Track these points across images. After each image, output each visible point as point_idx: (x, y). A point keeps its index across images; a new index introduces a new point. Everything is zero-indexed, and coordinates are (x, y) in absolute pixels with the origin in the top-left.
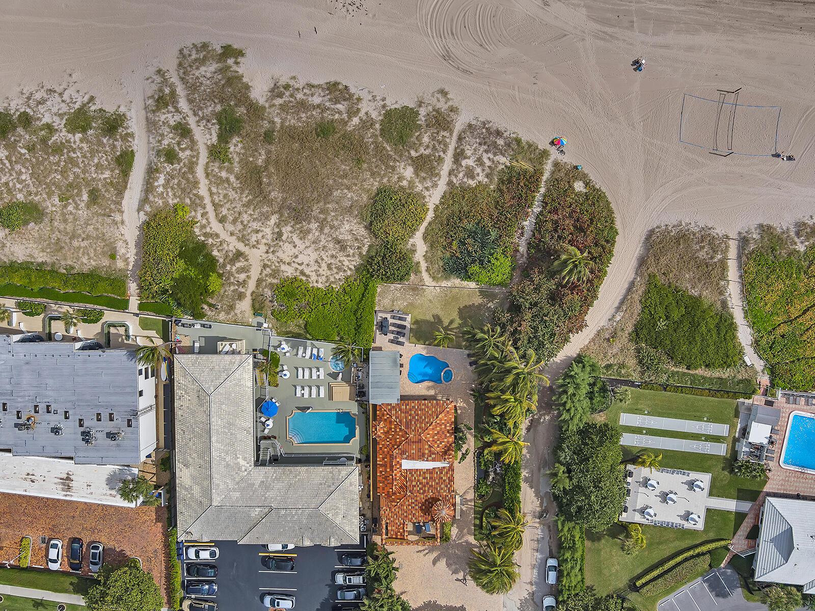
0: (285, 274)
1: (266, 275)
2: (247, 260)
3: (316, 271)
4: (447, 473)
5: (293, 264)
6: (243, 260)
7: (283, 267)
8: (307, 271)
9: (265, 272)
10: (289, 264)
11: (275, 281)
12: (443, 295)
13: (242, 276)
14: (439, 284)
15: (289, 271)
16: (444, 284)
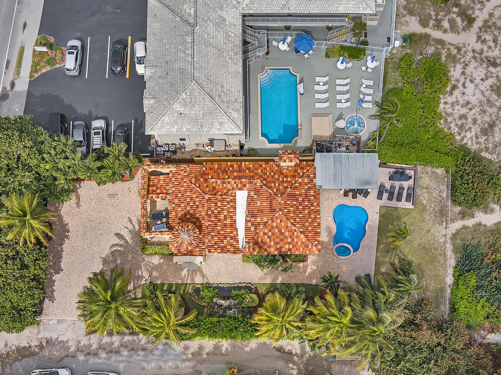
0: (452, 69)
1: (449, 49)
2: (464, 29)
3: (457, 102)
4: (231, 245)
5: (463, 77)
6: (464, 25)
7: (459, 67)
8: (456, 92)
9: (452, 48)
10: (463, 73)
11: (443, 58)
12: (436, 245)
13: (446, 24)
14: (449, 241)
15: (455, 72)
16: (449, 247)
